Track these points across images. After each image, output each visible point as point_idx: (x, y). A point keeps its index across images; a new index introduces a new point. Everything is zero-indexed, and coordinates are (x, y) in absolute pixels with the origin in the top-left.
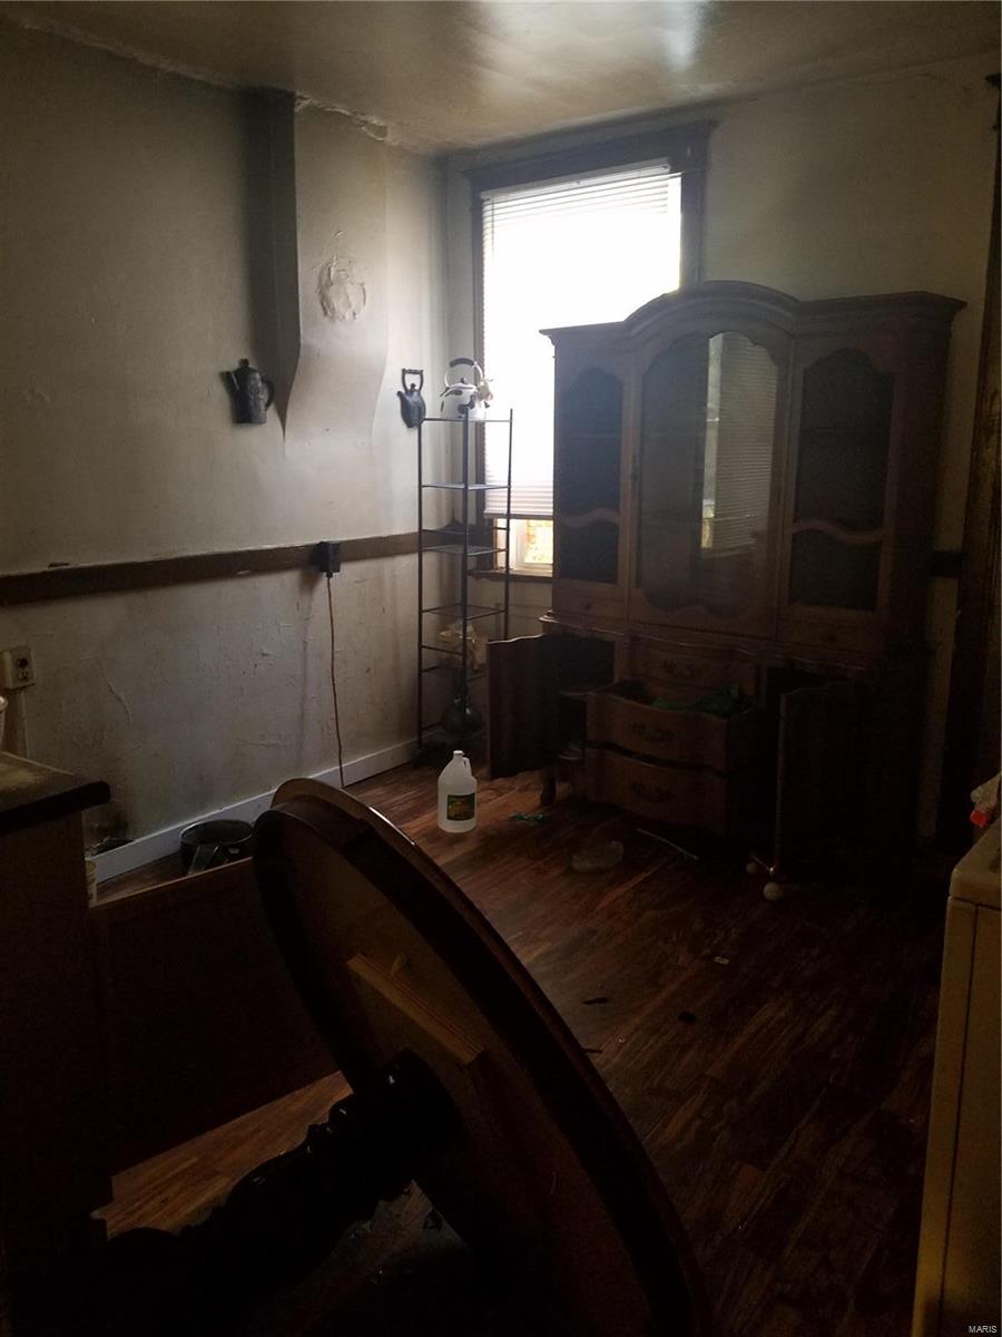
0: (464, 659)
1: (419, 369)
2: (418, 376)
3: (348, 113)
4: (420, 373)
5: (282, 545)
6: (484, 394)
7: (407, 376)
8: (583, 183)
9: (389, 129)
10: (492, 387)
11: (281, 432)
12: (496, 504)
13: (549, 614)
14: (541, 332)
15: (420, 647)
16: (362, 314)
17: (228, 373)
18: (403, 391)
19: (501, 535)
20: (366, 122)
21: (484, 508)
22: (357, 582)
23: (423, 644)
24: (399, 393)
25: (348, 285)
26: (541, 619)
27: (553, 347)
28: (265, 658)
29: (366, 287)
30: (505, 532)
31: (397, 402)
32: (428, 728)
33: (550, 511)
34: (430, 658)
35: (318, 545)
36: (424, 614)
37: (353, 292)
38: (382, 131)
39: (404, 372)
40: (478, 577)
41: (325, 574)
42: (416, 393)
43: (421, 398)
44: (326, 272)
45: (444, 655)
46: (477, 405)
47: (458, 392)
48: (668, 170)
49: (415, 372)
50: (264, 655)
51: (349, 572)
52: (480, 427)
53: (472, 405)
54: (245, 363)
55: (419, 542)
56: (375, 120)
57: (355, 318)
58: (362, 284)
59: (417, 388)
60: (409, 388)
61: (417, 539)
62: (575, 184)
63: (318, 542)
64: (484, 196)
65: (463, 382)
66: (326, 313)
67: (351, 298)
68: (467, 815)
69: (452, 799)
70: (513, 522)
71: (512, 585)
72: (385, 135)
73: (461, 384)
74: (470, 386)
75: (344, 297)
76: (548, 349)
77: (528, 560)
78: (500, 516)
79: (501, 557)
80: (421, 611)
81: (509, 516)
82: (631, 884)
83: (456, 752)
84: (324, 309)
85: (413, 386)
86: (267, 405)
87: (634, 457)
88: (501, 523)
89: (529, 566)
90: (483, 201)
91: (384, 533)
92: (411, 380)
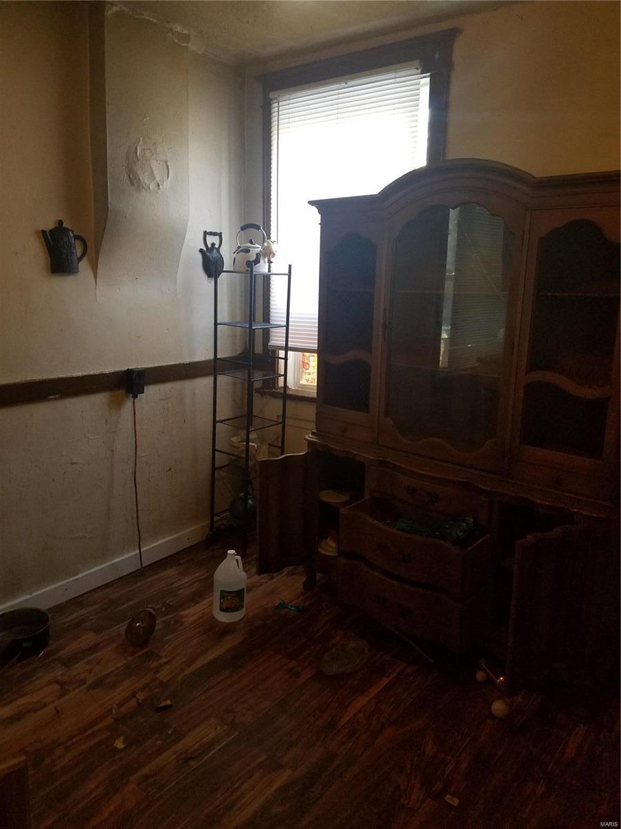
0: (247, 461)
1: (218, 231)
2: (217, 237)
3: (155, 21)
4: (220, 235)
5: (92, 373)
6: (268, 253)
7: (208, 237)
8: (350, 83)
9: (191, 36)
10: (274, 247)
11: (93, 281)
12: (277, 339)
13: (313, 433)
14: (311, 203)
15: (214, 450)
16: (166, 185)
17: (43, 232)
18: (205, 249)
19: (282, 362)
20: (171, 30)
21: (269, 341)
22: (161, 400)
23: (216, 448)
24: (201, 251)
25: (152, 161)
26: (307, 437)
27: (320, 216)
28: (74, 466)
29: (169, 163)
30: (283, 361)
31: (200, 257)
32: (218, 514)
33: (315, 346)
34: (221, 459)
35: (126, 371)
36: (217, 424)
37: (156, 167)
38: (186, 38)
39: (206, 233)
40: (263, 394)
41: (131, 395)
42: (215, 251)
43: (220, 254)
44: (133, 150)
45: (233, 458)
46: (262, 261)
47: (247, 251)
48: (419, 71)
49: (215, 234)
50: (74, 463)
51: (152, 393)
52: (267, 279)
53: (257, 261)
54: (61, 223)
55: (214, 367)
56: (179, 28)
57: (159, 188)
58: (166, 162)
59: (217, 246)
60: (210, 246)
61: (212, 364)
62: (343, 85)
63: (126, 369)
64: (272, 95)
65: (251, 242)
66: (132, 184)
67: (155, 172)
68: (237, 608)
69: (224, 594)
70: (290, 353)
71: (288, 403)
72: (189, 41)
73: (249, 245)
74: (257, 246)
75: (149, 170)
76: (315, 216)
77: (303, 382)
78: (280, 348)
79: (281, 379)
80: (215, 422)
81: (287, 349)
82: (374, 691)
83: (230, 552)
84: (131, 180)
85: (213, 244)
86: (80, 259)
87: (385, 310)
88: (282, 354)
89: (304, 386)
90: (271, 100)
91: (186, 360)
92: (210, 240)
